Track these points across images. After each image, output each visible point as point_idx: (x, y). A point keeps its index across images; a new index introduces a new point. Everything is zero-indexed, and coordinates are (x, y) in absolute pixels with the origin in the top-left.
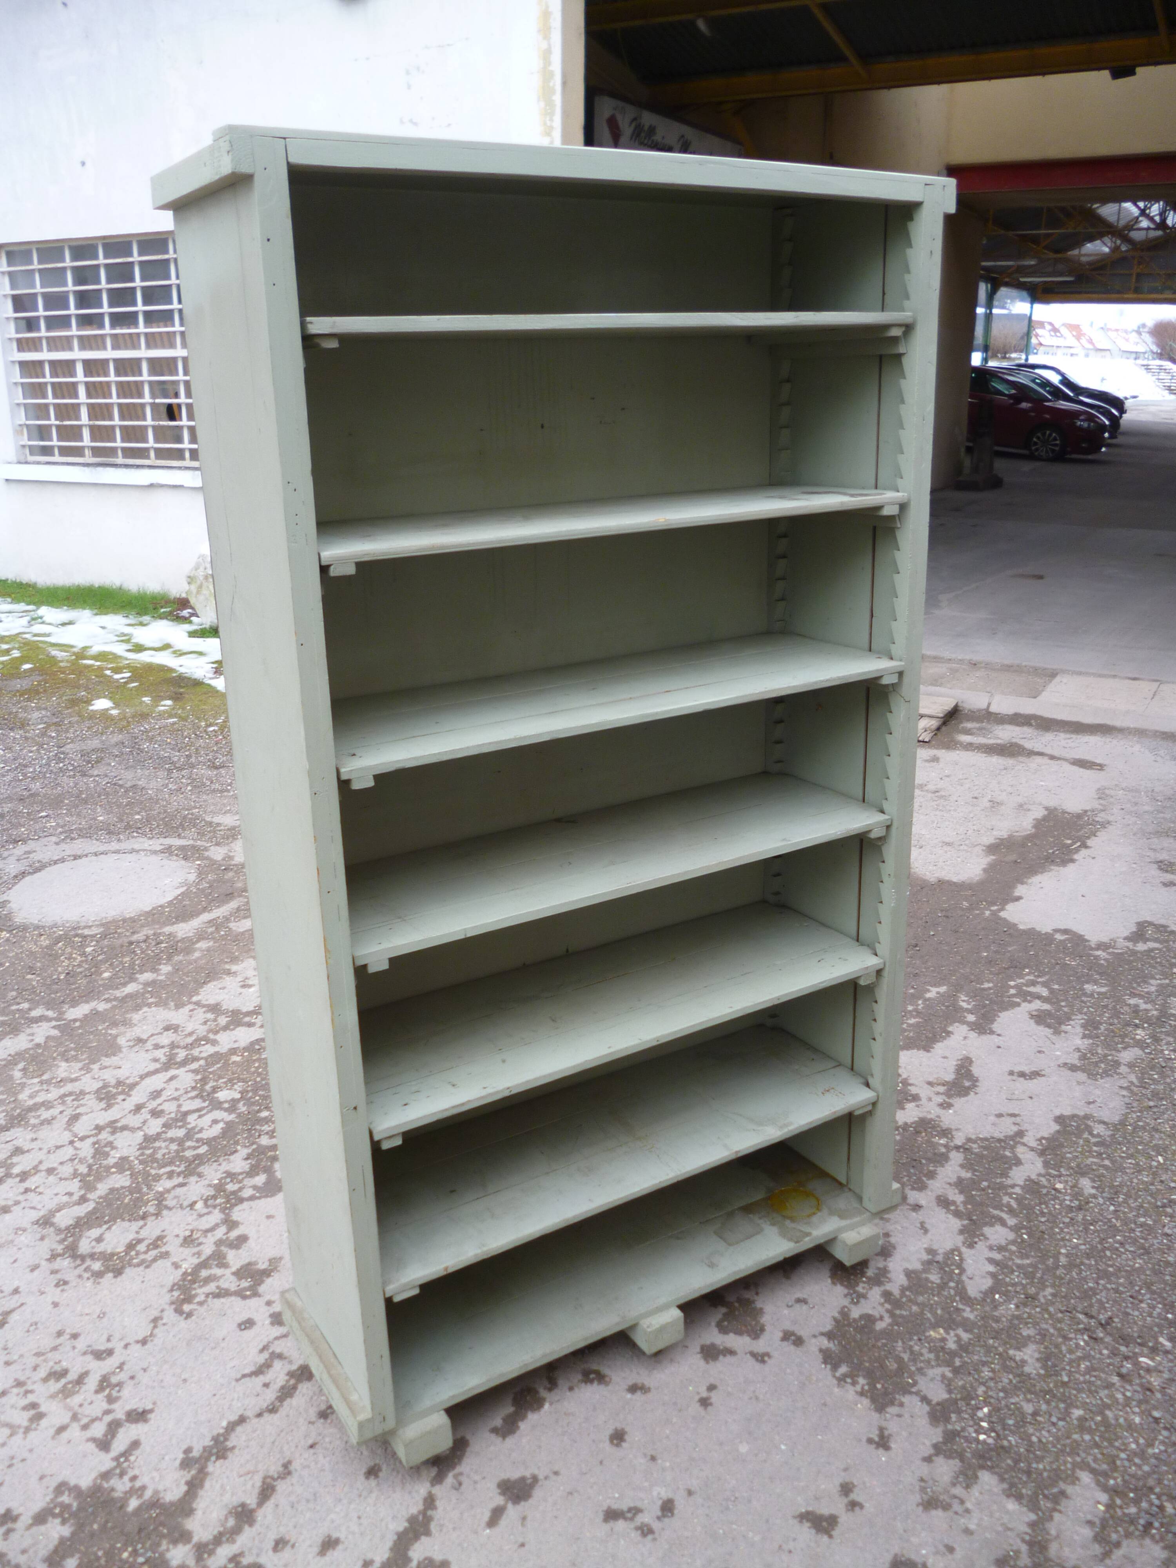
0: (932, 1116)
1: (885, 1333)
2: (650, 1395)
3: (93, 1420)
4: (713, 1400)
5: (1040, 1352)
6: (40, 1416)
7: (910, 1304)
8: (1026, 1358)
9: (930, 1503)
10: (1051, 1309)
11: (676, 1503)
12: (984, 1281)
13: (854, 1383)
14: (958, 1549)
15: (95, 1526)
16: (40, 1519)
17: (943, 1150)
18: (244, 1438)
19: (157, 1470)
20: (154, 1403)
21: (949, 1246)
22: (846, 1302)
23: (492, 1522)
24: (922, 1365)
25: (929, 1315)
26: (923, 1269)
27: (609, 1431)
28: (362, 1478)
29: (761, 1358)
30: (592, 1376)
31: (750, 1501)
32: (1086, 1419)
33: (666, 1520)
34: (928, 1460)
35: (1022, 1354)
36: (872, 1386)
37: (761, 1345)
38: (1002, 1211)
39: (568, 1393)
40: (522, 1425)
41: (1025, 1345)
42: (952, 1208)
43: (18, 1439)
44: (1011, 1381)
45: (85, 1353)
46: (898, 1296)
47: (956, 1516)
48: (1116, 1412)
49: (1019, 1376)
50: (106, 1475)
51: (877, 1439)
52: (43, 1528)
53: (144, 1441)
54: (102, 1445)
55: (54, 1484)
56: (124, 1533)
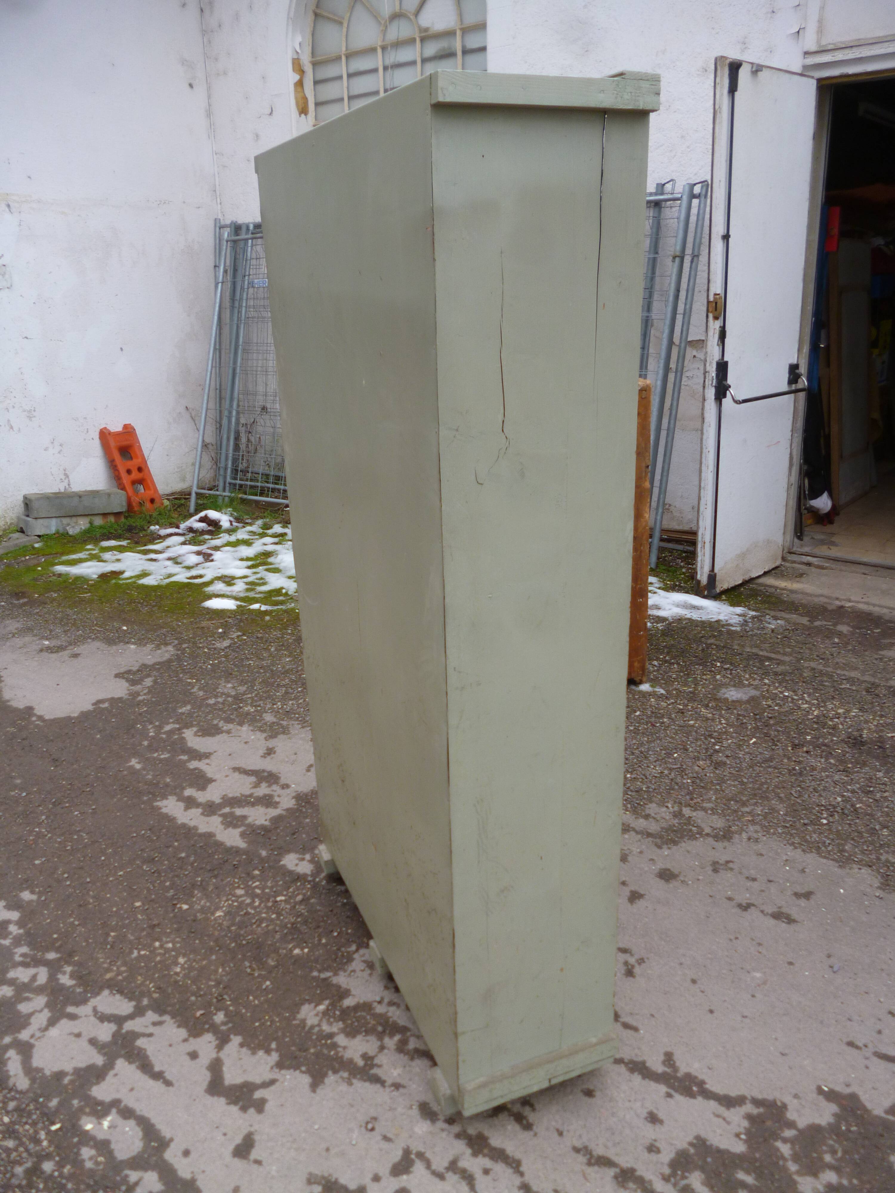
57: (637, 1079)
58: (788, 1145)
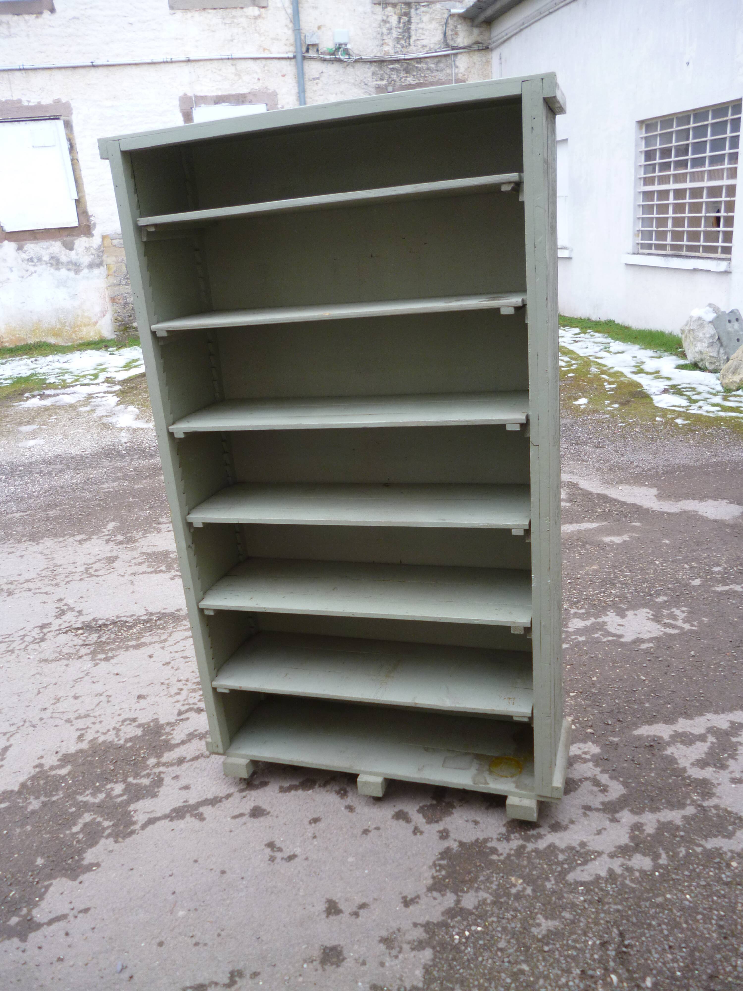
0: (715, 782)
1: (492, 862)
2: (350, 814)
3: (187, 704)
4: (370, 834)
5: (556, 928)
6: (178, 694)
7: (525, 859)
8: (543, 924)
9: (387, 941)
10: (602, 915)
11: (296, 859)
12: (587, 876)
13: (439, 871)
14: (367, 966)
15: (147, 738)
16: (139, 726)
17: (688, 802)
19: (182, 731)
21: (599, 848)
22: (495, 836)
23: (234, 817)
24: (482, 887)
25: (527, 870)
26: (562, 849)
27: (315, 816)
29: (416, 831)
30: (342, 792)
31: (321, 879)
32: (524, 974)
33: (284, 861)
34: (415, 925)
35: (544, 920)
36: (444, 878)
37: (425, 827)
38: (667, 853)
39: (324, 792)
40: (293, 792)
41: (553, 918)
42: (637, 833)
43: (164, 698)
44: (516, 927)
46: (525, 852)
47: (388, 955)
48: (547, 985)
49: (525, 929)
50: (168, 724)
51: (408, 899)
52: (137, 729)
53: (190, 720)
54: (180, 713)
55: (155, 717)
56: (150, 745)
57: (210, 796)
58: (105, 826)
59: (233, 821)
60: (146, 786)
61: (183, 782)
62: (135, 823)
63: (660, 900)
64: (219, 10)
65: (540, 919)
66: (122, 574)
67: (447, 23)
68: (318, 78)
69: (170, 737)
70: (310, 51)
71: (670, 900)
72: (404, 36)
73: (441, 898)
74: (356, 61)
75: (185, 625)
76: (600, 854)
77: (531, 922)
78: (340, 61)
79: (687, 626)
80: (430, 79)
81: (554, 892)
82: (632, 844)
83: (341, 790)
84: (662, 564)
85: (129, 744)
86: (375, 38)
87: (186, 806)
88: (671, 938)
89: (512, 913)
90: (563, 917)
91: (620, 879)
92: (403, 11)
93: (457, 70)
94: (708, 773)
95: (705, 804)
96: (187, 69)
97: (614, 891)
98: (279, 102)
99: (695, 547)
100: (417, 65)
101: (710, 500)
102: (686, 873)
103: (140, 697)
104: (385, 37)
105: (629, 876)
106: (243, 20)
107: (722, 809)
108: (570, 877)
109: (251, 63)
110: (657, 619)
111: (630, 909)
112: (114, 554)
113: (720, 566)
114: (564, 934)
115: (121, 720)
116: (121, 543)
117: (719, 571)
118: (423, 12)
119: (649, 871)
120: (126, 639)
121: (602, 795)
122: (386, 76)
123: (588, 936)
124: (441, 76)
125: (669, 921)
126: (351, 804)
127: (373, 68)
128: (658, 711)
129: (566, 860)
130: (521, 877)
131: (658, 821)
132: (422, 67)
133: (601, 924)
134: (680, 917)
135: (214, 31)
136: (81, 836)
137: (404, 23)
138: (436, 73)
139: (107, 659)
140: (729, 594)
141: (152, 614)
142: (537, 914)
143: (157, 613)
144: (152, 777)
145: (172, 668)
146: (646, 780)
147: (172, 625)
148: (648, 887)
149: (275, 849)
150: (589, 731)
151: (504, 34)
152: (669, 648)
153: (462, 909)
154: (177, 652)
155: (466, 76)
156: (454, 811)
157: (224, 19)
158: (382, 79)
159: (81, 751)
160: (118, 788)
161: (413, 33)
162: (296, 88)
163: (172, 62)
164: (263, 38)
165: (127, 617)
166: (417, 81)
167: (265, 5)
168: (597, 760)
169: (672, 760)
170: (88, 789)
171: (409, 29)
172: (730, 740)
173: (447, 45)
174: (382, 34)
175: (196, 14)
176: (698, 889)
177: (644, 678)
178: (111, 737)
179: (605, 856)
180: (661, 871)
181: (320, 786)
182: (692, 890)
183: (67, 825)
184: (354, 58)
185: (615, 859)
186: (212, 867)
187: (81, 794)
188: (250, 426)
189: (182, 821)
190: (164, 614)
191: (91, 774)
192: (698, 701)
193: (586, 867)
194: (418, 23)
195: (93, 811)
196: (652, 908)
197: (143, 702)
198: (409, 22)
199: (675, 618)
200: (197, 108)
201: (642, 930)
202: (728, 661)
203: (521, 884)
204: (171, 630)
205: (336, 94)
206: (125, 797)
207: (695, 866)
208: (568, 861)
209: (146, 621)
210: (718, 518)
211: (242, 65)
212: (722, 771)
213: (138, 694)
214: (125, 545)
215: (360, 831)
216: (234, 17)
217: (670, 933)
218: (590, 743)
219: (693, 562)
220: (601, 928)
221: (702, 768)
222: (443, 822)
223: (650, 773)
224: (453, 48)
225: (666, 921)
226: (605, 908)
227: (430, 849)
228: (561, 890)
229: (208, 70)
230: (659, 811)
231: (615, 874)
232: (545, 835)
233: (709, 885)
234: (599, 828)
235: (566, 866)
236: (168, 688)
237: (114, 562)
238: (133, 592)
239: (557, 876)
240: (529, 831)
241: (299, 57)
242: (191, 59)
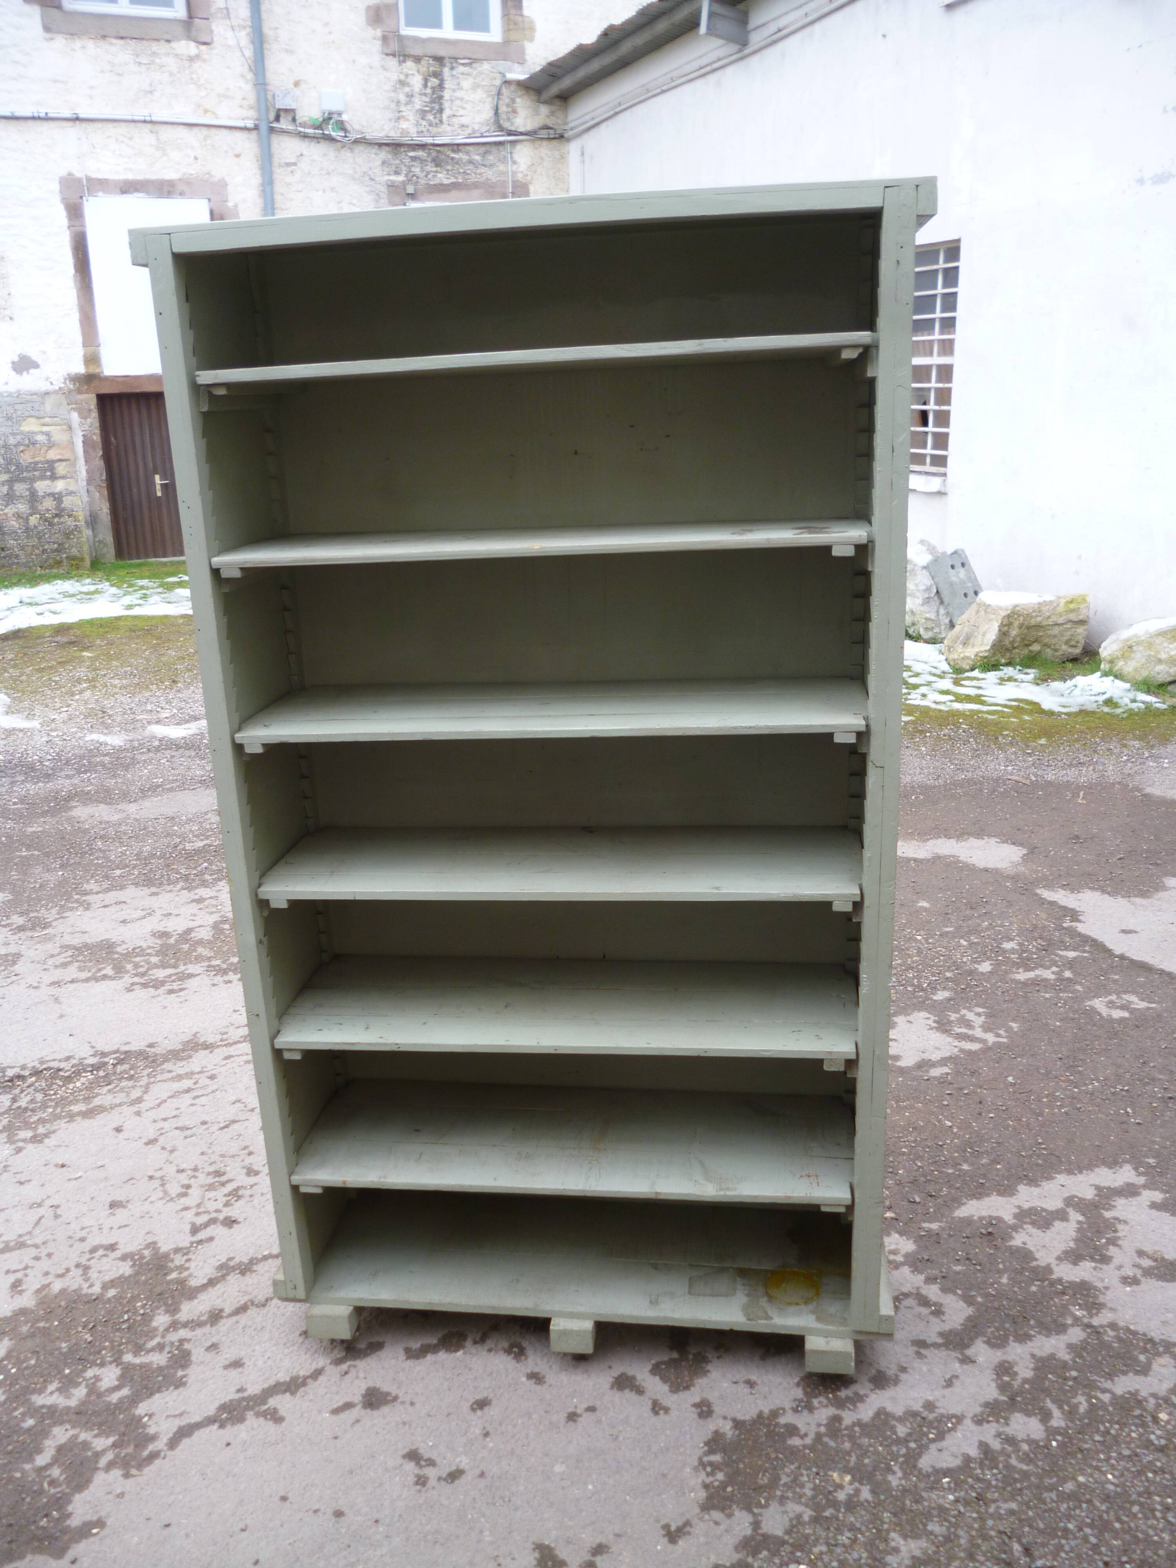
0: (1100, 1285)
1: (794, 1450)
2: (538, 1388)
3: (205, 1212)
4: (580, 1420)
5: (925, 1553)
6: (185, 1195)
7: (846, 1439)
8: (903, 1548)
10: (990, 1523)
11: (464, 1476)
12: (950, 1459)
13: (710, 1474)
15: (143, 1278)
16: (124, 1258)
17: (1069, 1321)
18: (266, 1268)
19: (205, 1262)
20: (245, 1219)
21: (956, 1410)
22: (788, 1405)
23: (336, 1411)
24: (790, 1495)
25: (854, 1458)
26: (900, 1417)
27: (479, 1397)
28: (298, 1333)
29: (657, 1408)
30: (516, 1350)
31: (516, 1510)
33: (443, 1483)
35: (902, 1542)
36: (723, 1485)
37: (670, 1400)
38: (1060, 1407)
39: (485, 1353)
40: (430, 1357)
41: (916, 1537)
42: (1006, 1379)
43: (160, 1204)
44: (860, 1559)
45: (244, 1168)
46: (843, 1427)
49: (875, 1559)
50: (177, 1250)
51: (673, 1528)
52: (121, 1263)
53: (216, 1240)
54: (195, 1230)
55: (150, 1240)
56: (151, 1291)
57: (283, 1376)
58: (99, 1449)
59: (334, 1417)
60: (160, 1369)
61: (229, 1354)
62: (153, 1438)
63: (1069, 1486)
64: (129, 41)
65: (896, 1539)
66: (35, 984)
67: (499, 93)
68: (295, 164)
69: (185, 1274)
70: (282, 119)
71: (1084, 1484)
72: (433, 108)
73: (728, 1522)
74: (356, 142)
75: (169, 1071)
76: (959, 1419)
77: (882, 1546)
78: (330, 139)
79: (991, 1038)
80: (473, 178)
81: (905, 1491)
82: (1005, 1398)
83: (512, 1346)
84: (926, 940)
85: (112, 1293)
86: (387, 108)
87: (243, 1399)
88: (1103, 1549)
89: (849, 1535)
90: (931, 1533)
91: (1001, 1459)
92: (431, 69)
93: (515, 167)
94: (1084, 1271)
95: (1095, 1322)
96: (73, 132)
97: (997, 1480)
98: (230, 197)
99: (968, 912)
100: (453, 155)
101: (971, 839)
102: (1097, 1438)
103: (114, 1205)
104: (402, 108)
105: (1014, 1452)
106: (170, 61)
107: (1122, 1329)
108: (925, 1462)
109: (182, 131)
110: (943, 1027)
111: (1029, 1508)
112: (13, 949)
113: (1012, 940)
114: (939, 1560)
115: (87, 1249)
116: (21, 929)
117: (1013, 949)
118: (462, 74)
119: (1042, 1440)
120: (63, 1102)
121: (936, 1320)
122: (404, 168)
123: (978, 1561)
124: (490, 174)
125: (1093, 1520)
126: (536, 1370)
127: (384, 154)
128: (984, 1176)
129: (910, 1434)
130: (846, 1470)
131: (1033, 1356)
132: (461, 159)
133: (991, 1537)
134: (1107, 1512)
135: (119, 75)
136: (56, 1472)
137: (433, 88)
138: (482, 170)
139: (36, 1139)
140: (1036, 983)
141: (104, 1054)
142: (888, 1531)
143: (115, 1052)
144: (167, 1349)
145: (163, 1148)
146: (996, 1289)
147: (145, 1072)
148: (1047, 1468)
149: (423, 1463)
150: (889, 1214)
151: (588, 117)
152: (973, 1073)
153: (765, 1536)
154: (165, 1120)
155: (529, 178)
156: (709, 1367)
157: (137, 55)
158: (397, 173)
159: (23, 1312)
160: (109, 1376)
161: (446, 105)
162: (259, 177)
163: (47, 119)
164: (203, 93)
165: (60, 1061)
166: (453, 180)
167: (208, 40)
168: (915, 1262)
169: (1025, 1255)
170: (51, 1382)
171: (441, 97)
172: (1102, 1215)
173: (500, 128)
174: (398, 102)
175: (90, 44)
176: (1121, 1463)
177: (950, 1124)
178: (74, 1281)
179: (968, 1422)
180: (1059, 1438)
181: (475, 1343)
182: (1113, 1465)
183: (24, 1454)
184: (353, 136)
185: (986, 1425)
186: (316, 1507)
187: (40, 1392)
188: (388, 734)
189: (241, 1427)
190: (126, 1052)
191: (51, 1354)
192: (1039, 1156)
193: (944, 1444)
194: (454, 90)
195: (69, 1421)
196: (1062, 1502)
197: (121, 1215)
198: (441, 86)
199: (969, 1025)
200: (90, 198)
201: (1056, 1541)
202: (1065, 1089)
203: (851, 1483)
204: (145, 1080)
205: (324, 191)
206: (125, 1392)
207: (1107, 1425)
208: (914, 1437)
209: (96, 1068)
210: (990, 866)
211: (167, 133)
212: (1104, 1267)
213: (110, 1199)
214: (29, 934)
215: (563, 1416)
216: (154, 54)
217: (1100, 1540)
218: (897, 1235)
219: (971, 935)
220: (995, 1545)
221: (1075, 1263)
222: (698, 1386)
223: (1000, 1277)
224: (510, 133)
225: (1088, 1521)
226: (991, 1510)
227: (688, 1436)
228: (915, 1486)
229: (109, 137)
230: (1030, 1340)
231: (993, 1451)
232: (866, 1396)
233: (1137, 1455)
234: (948, 1376)
235: (913, 1445)
236: (163, 1185)
237: (14, 963)
238: (61, 1016)
239: (902, 1463)
240: (840, 1390)
241: (264, 128)
242: (81, 116)
